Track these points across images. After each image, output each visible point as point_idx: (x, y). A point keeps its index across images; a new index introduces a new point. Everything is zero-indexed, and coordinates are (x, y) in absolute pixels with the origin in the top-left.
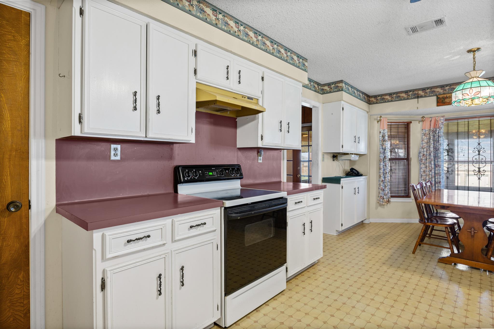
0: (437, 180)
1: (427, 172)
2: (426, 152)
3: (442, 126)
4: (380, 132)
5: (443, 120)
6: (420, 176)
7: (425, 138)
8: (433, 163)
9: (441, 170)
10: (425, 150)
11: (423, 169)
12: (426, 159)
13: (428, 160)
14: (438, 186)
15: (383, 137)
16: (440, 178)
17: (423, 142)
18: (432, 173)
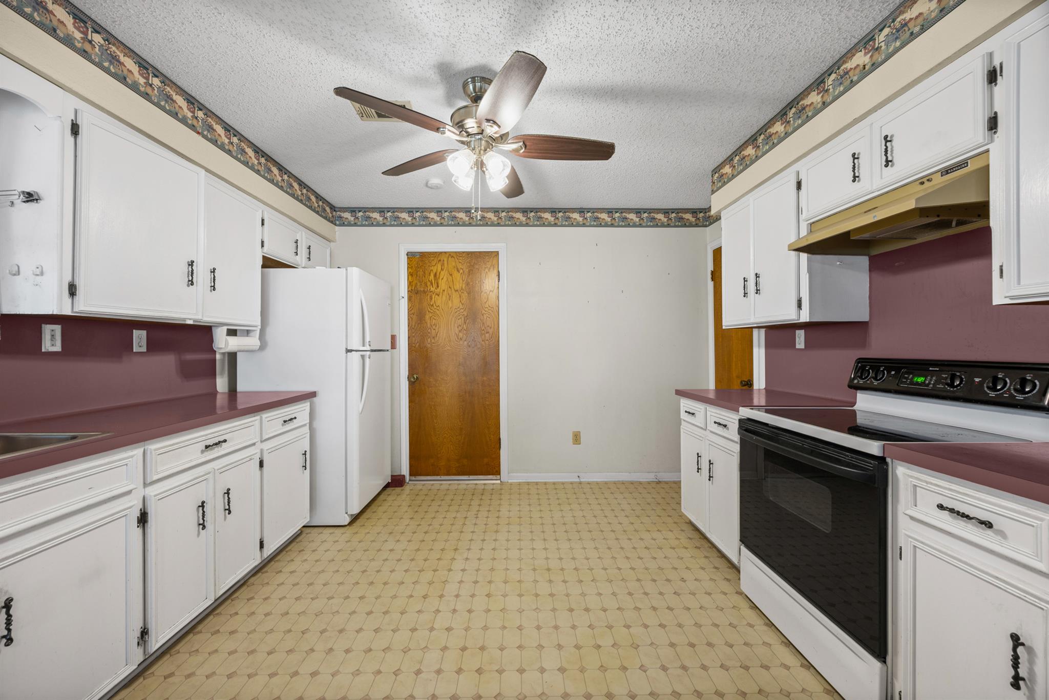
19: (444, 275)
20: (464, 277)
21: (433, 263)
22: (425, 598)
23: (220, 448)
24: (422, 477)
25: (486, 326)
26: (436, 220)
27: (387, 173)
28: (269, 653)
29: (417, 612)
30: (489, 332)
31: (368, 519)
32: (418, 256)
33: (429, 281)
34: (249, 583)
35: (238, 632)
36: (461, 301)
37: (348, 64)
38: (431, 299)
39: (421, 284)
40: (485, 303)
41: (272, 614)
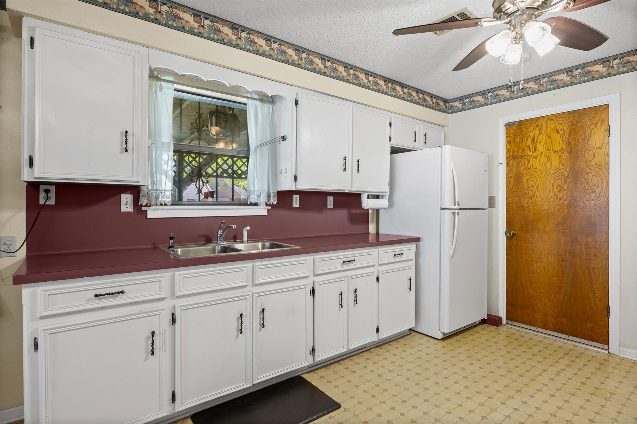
19: (542, 138)
20: (564, 138)
21: (531, 129)
22: (470, 412)
23: (352, 264)
24: (518, 323)
25: (591, 184)
26: (533, 88)
27: (455, 69)
28: (364, 391)
29: (459, 418)
30: (595, 192)
31: (457, 341)
32: (516, 125)
33: (526, 146)
34: (371, 351)
35: (355, 373)
36: (560, 162)
37: (413, 6)
38: (529, 162)
39: (519, 150)
40: (591, 161)
41: (374, 372)
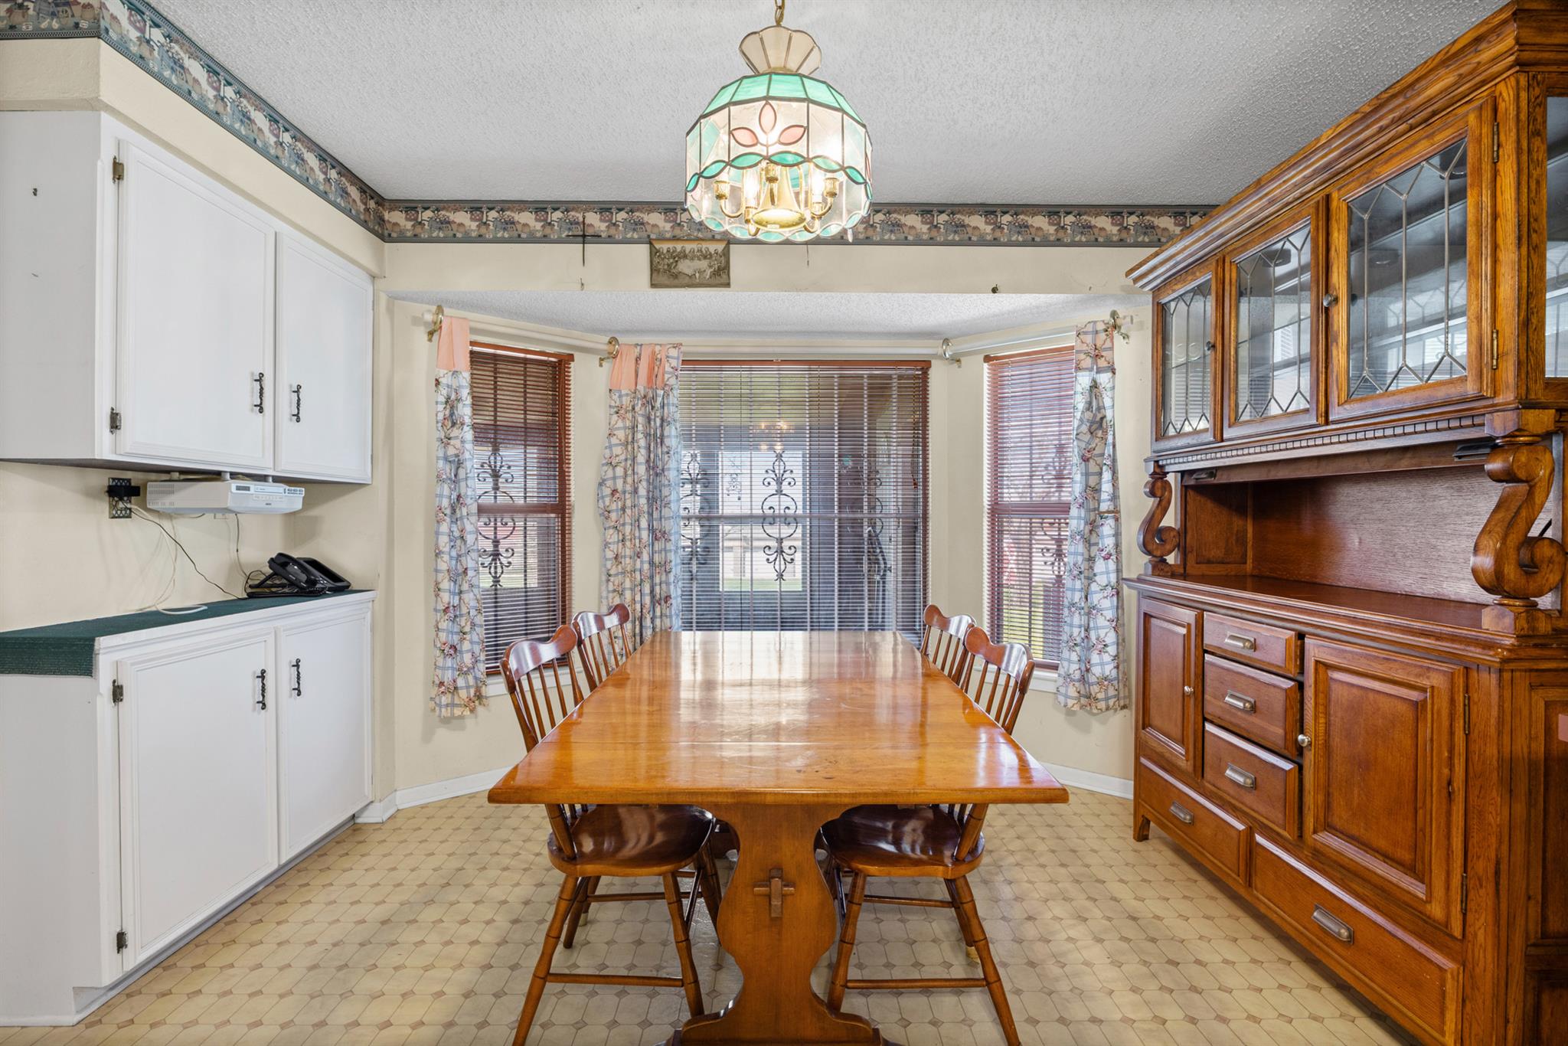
0: (657, 589)
1: (628, 560)
2: (621, 481)
3: (673, 381)
4: (438, 383)
5: (678, 358)
6: (604, 578)
7: (620, 424)
8: (644, 523)
9: (670, 551)
10: (619, 471)
11: (612, 546)
12: (623, 509)
13: (628, 511)
14: (664, 612)
15: (451, 404)
16: (668, 584)
17: (614, 440)
18: (642, 562)
